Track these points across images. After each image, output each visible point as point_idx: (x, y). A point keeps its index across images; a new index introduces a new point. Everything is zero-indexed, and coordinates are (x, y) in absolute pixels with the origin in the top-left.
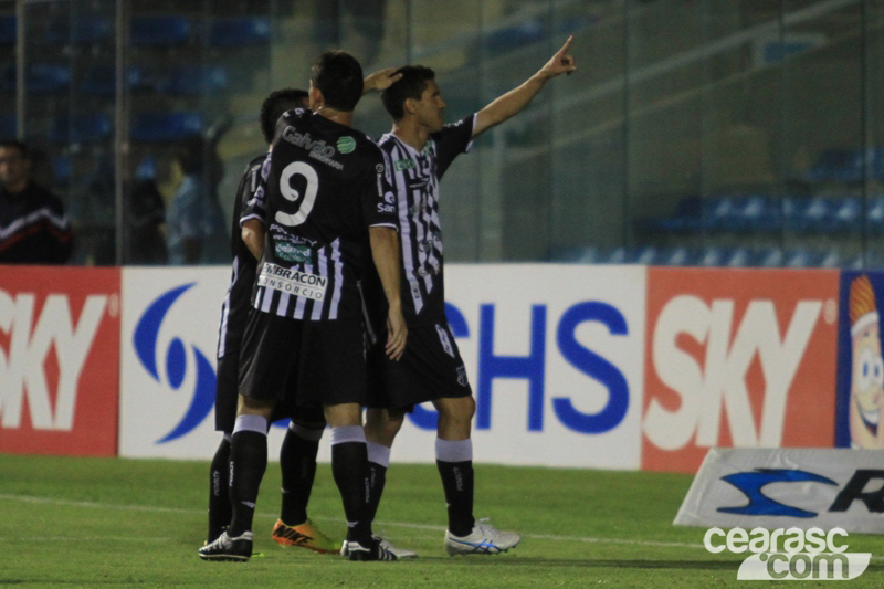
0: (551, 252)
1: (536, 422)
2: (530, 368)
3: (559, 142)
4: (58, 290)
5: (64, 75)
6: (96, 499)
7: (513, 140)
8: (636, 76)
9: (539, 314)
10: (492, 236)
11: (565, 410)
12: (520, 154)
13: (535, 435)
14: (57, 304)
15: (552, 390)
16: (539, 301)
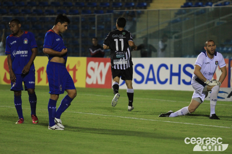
0: (182, 56)
1: (179, 83)
2: (178, 74)
3: (183, 38)
4: (102, 61)
5: (103, 27)
6: (108, 95)
7: (176, 38)
8: (196, 27)
9: (180, 66)
10: (173, 53)
11: (184, 82)
12: (177, 40)
13: (179, 85)
14: (102, 64)
15: (182, 78)
16: (180, 64)
